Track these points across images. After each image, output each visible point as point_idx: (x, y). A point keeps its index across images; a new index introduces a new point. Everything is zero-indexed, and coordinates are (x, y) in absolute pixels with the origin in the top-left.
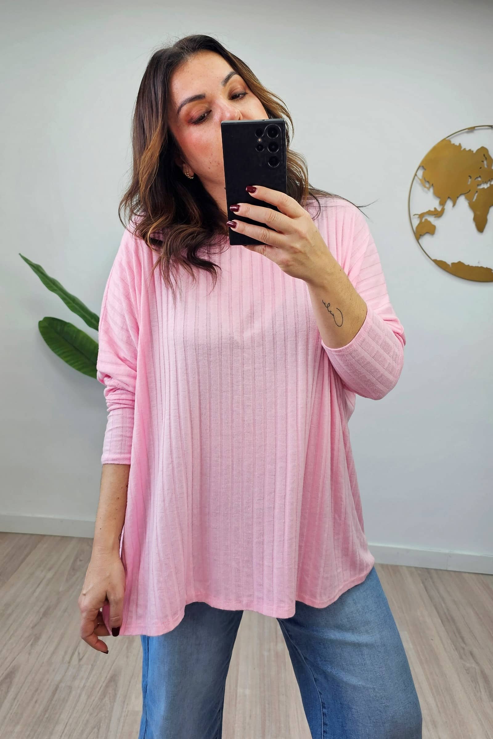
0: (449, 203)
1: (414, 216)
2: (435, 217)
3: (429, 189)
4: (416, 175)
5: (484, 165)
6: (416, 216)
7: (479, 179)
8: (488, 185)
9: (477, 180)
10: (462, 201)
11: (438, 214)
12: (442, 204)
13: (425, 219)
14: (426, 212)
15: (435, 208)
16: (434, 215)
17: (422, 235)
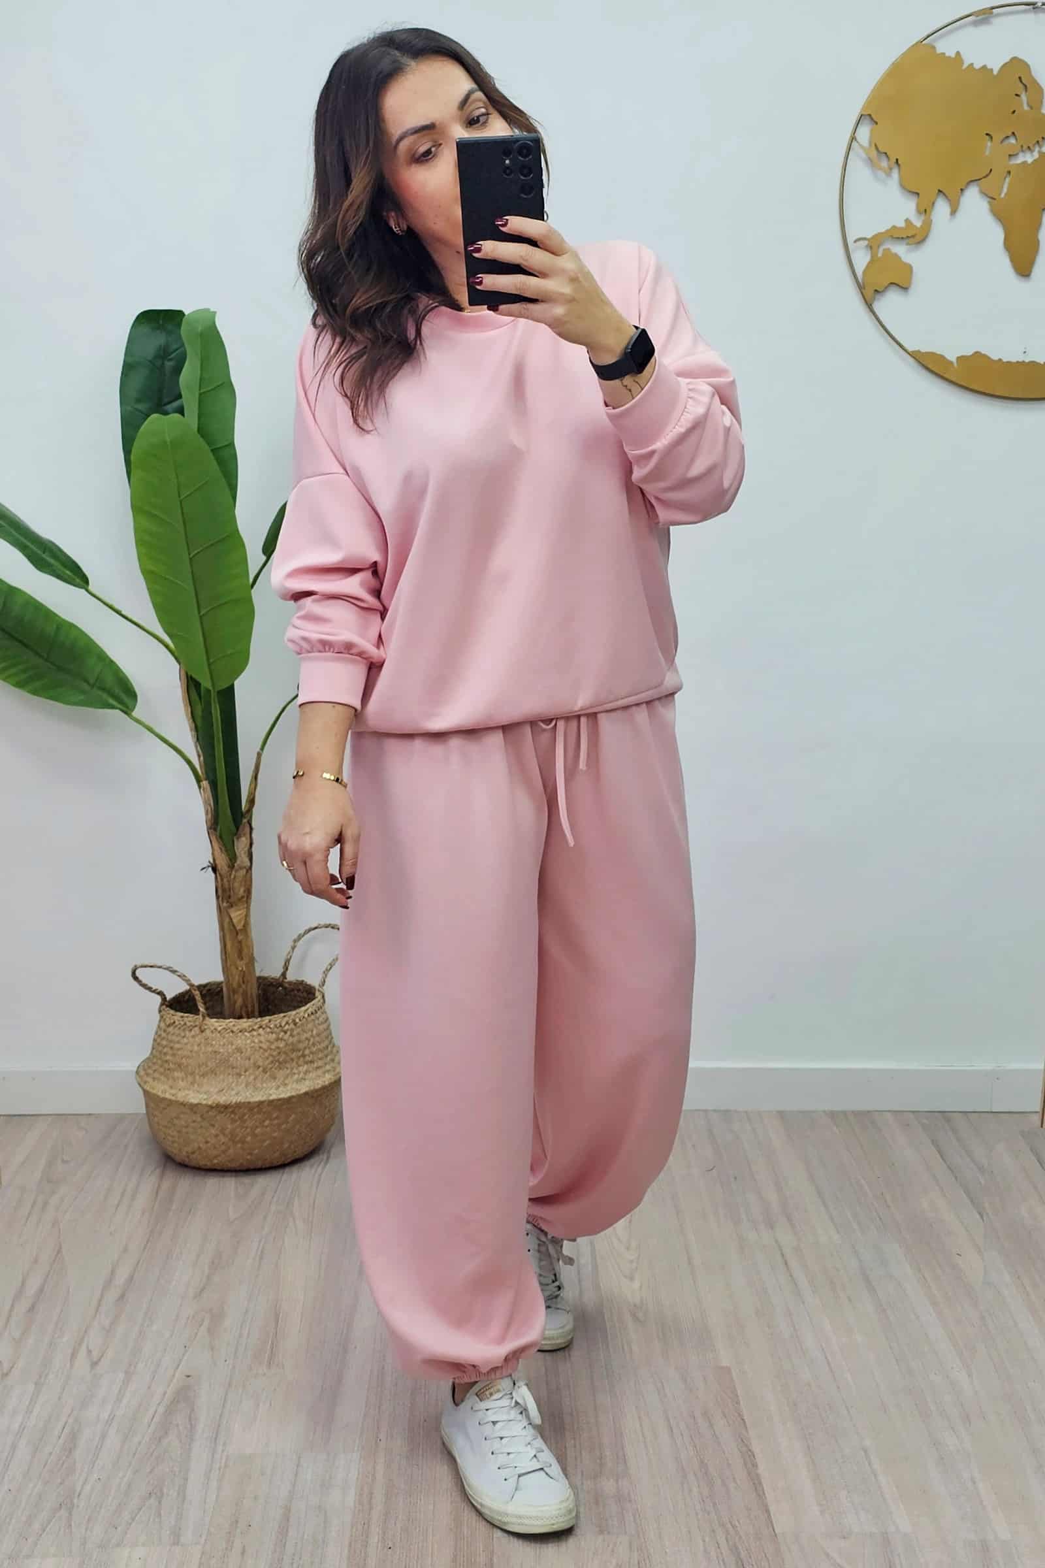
0: (942, 208)
1: (855, 244)
2: (908, 244)
3: (888, 173)
4: (853, 138)
5: (1022, 105)
6: (860, 242)
7: (1012, 141)
8: (1036, 155)
9: (1007, 142)
10: (974, 201)
11: (916, 237)
12: (925, 211)
13: (884, 250)
14: (887, 231)
15: (907, 221)
16: (908, 237)
17: (880, 290)
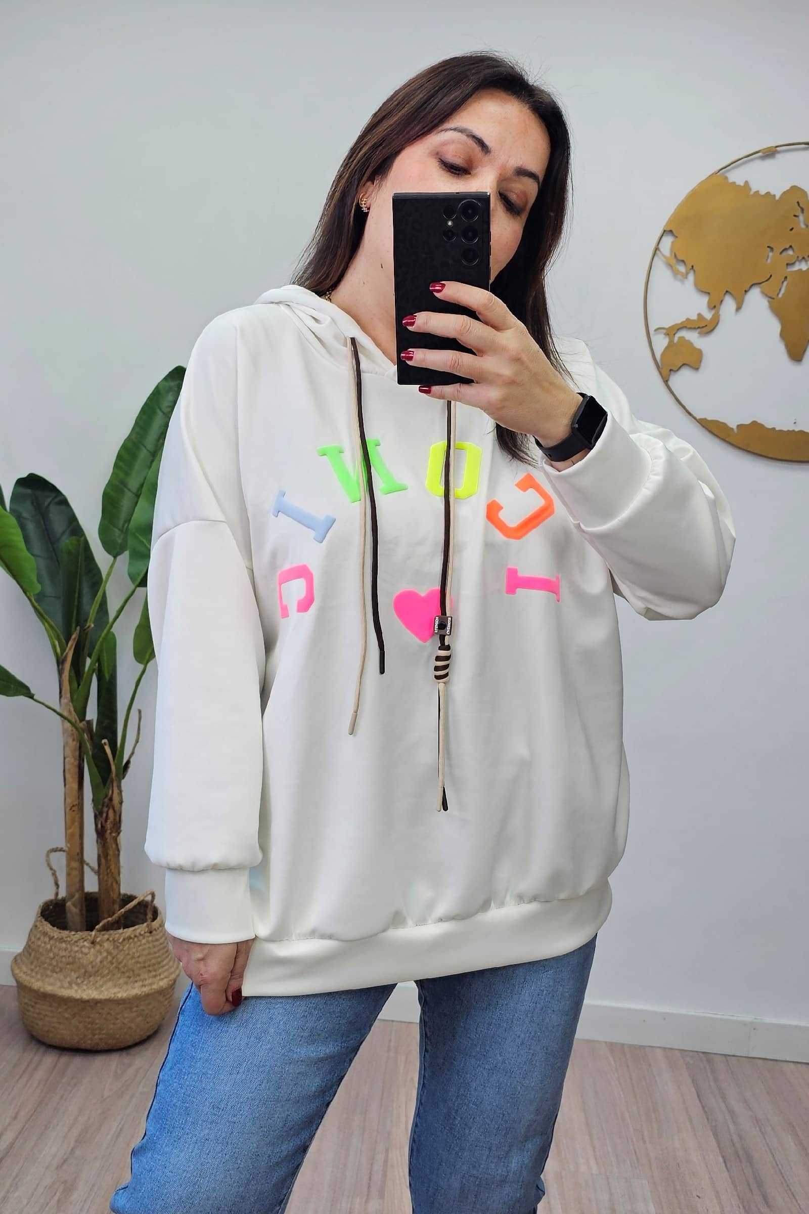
0: (729, 304)
1: (656, 332)
2: (699, 333)
3: (685, 277)
4: (657, 249)
5: (799, 224)
6: (660, 331)
7: (790, 252)
9: (784, 254)
10: (756, 299)
11: (706, 327)
12: (714, 306)
13: (679, 338)
14: (682, 323)
15: (699, 315)
16: (699, 328)
17: (675, 369)
